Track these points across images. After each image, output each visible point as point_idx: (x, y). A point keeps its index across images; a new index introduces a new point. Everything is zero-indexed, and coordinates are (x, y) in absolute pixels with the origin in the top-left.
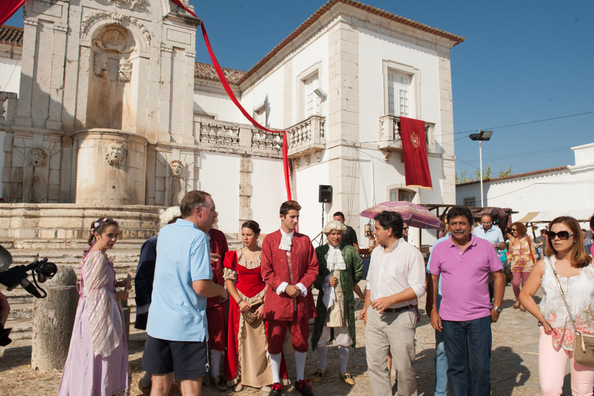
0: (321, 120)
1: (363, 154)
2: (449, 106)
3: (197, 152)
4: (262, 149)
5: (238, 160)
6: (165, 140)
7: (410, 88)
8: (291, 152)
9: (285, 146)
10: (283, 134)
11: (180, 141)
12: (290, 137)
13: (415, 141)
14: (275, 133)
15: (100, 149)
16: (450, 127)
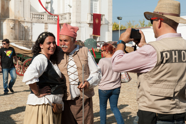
0: (70, 14)
1: (82, 25)
2: (111, 7)
3: (31, 23)
4: (51, 21)
5: (44, 25)
6: (23, 20)
7: (98, 3)
8: (60, 22)
9: (58, 20)
10: (58, 16)
11: (27, 20)
12: (60, 17)
13: (97, 21)
14: (55, 16)
15: (8, 24)
16: (111, 14)
